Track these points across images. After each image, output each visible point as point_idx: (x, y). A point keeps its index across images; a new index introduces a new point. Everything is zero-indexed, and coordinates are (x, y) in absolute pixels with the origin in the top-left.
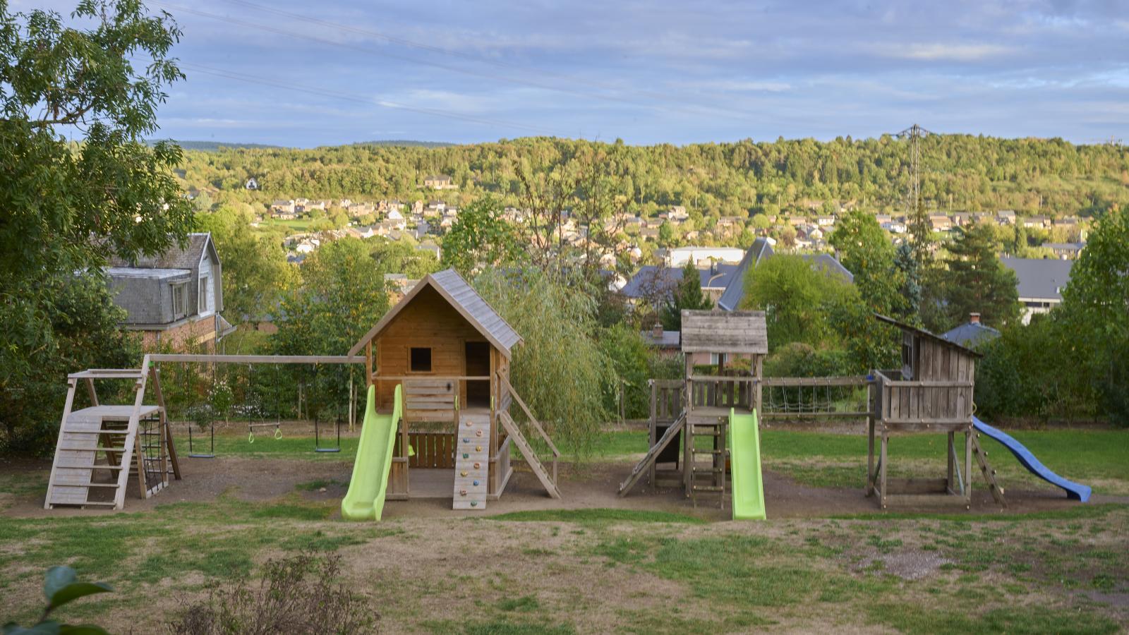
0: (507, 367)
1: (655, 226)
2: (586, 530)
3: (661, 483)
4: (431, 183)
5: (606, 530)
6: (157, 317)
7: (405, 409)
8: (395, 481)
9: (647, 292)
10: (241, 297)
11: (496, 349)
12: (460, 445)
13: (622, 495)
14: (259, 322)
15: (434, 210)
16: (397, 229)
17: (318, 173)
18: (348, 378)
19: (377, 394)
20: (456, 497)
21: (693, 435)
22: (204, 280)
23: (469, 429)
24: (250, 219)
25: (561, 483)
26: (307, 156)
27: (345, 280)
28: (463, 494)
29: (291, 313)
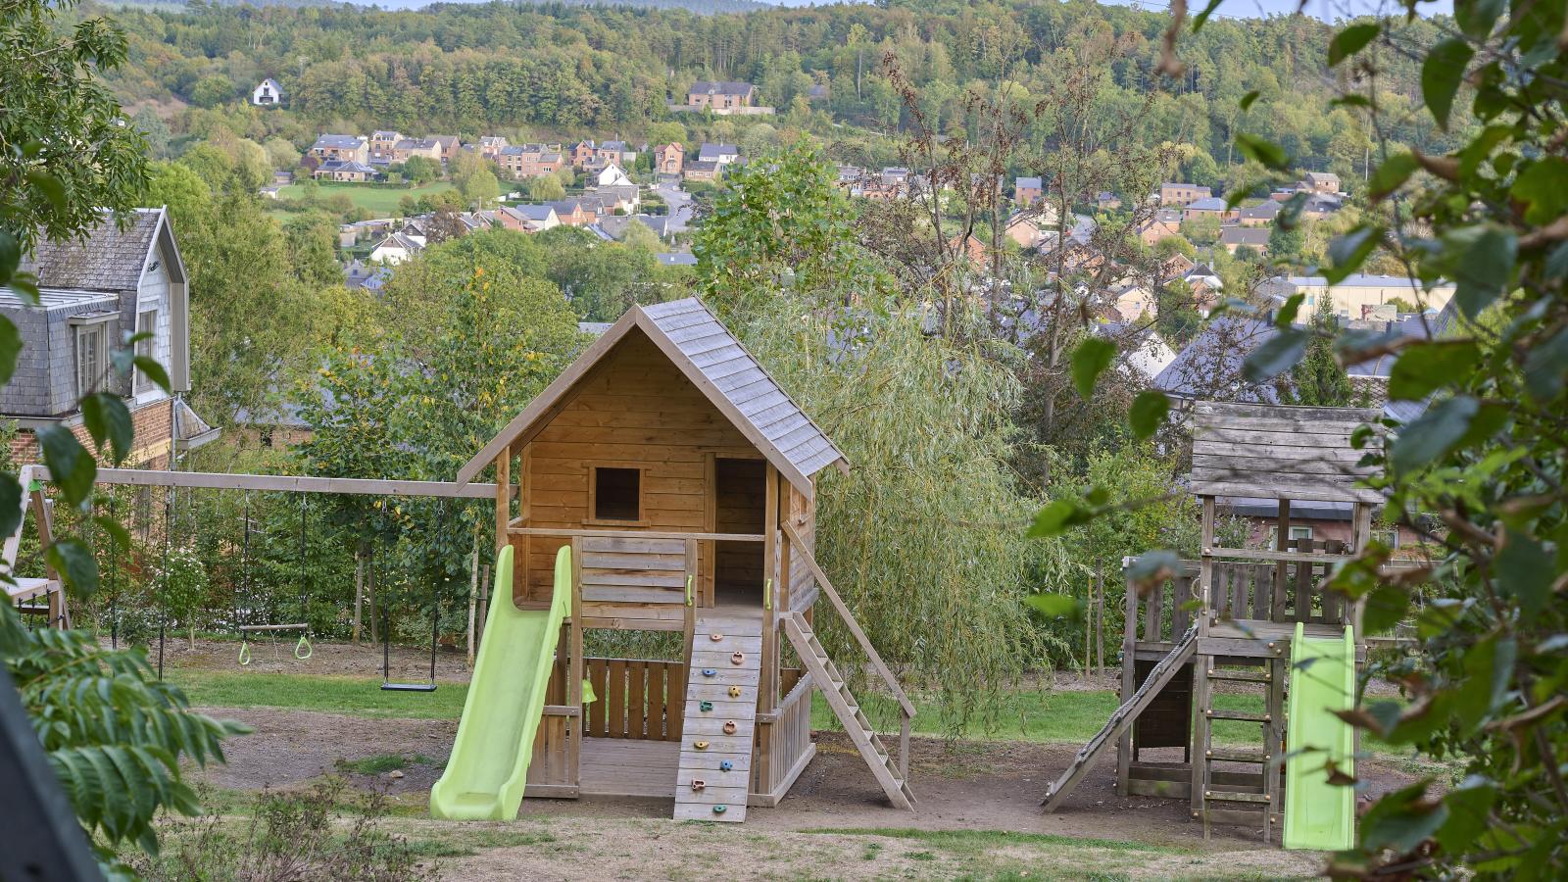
0: (810, 518)
1: (1261, 221)
2: (936, 853)
3: (1141, 786)
4: (705, 100)
5: (980, 853)
6: (39, 400)
7: (577, 600)
8: (552, 757)
9: (1202, 378)
10: (233, 364)
11: (780, 475)
12: (696, 685)
13: (1048, 807)
14: (273, 428)
15: (711, 166)
16: (619, 212)
17: (428, 69)
18: (470, 548)
19: (518, 568)
20: (682, 794)
21: (1211, 679)
22: (149, 317)
23: (715, 647)
24: (261, 178)
25: (917, 774)
26: (403, 27)
27: (467, 322)
28: (698, 788)
29: (345, 396)
